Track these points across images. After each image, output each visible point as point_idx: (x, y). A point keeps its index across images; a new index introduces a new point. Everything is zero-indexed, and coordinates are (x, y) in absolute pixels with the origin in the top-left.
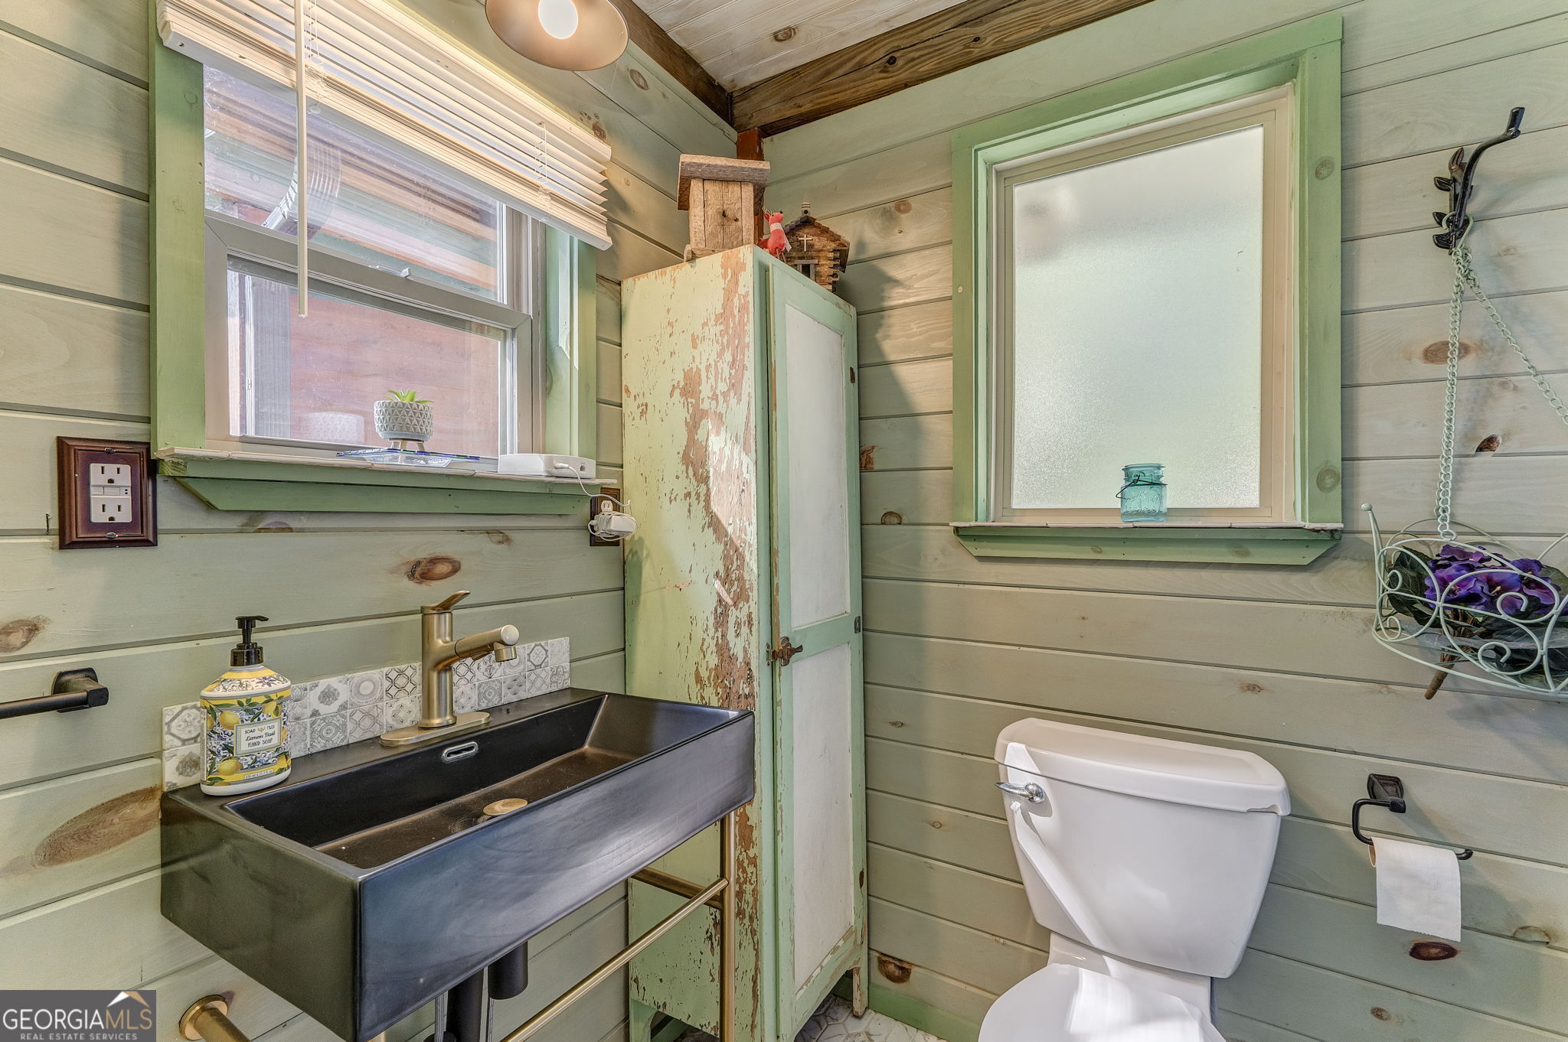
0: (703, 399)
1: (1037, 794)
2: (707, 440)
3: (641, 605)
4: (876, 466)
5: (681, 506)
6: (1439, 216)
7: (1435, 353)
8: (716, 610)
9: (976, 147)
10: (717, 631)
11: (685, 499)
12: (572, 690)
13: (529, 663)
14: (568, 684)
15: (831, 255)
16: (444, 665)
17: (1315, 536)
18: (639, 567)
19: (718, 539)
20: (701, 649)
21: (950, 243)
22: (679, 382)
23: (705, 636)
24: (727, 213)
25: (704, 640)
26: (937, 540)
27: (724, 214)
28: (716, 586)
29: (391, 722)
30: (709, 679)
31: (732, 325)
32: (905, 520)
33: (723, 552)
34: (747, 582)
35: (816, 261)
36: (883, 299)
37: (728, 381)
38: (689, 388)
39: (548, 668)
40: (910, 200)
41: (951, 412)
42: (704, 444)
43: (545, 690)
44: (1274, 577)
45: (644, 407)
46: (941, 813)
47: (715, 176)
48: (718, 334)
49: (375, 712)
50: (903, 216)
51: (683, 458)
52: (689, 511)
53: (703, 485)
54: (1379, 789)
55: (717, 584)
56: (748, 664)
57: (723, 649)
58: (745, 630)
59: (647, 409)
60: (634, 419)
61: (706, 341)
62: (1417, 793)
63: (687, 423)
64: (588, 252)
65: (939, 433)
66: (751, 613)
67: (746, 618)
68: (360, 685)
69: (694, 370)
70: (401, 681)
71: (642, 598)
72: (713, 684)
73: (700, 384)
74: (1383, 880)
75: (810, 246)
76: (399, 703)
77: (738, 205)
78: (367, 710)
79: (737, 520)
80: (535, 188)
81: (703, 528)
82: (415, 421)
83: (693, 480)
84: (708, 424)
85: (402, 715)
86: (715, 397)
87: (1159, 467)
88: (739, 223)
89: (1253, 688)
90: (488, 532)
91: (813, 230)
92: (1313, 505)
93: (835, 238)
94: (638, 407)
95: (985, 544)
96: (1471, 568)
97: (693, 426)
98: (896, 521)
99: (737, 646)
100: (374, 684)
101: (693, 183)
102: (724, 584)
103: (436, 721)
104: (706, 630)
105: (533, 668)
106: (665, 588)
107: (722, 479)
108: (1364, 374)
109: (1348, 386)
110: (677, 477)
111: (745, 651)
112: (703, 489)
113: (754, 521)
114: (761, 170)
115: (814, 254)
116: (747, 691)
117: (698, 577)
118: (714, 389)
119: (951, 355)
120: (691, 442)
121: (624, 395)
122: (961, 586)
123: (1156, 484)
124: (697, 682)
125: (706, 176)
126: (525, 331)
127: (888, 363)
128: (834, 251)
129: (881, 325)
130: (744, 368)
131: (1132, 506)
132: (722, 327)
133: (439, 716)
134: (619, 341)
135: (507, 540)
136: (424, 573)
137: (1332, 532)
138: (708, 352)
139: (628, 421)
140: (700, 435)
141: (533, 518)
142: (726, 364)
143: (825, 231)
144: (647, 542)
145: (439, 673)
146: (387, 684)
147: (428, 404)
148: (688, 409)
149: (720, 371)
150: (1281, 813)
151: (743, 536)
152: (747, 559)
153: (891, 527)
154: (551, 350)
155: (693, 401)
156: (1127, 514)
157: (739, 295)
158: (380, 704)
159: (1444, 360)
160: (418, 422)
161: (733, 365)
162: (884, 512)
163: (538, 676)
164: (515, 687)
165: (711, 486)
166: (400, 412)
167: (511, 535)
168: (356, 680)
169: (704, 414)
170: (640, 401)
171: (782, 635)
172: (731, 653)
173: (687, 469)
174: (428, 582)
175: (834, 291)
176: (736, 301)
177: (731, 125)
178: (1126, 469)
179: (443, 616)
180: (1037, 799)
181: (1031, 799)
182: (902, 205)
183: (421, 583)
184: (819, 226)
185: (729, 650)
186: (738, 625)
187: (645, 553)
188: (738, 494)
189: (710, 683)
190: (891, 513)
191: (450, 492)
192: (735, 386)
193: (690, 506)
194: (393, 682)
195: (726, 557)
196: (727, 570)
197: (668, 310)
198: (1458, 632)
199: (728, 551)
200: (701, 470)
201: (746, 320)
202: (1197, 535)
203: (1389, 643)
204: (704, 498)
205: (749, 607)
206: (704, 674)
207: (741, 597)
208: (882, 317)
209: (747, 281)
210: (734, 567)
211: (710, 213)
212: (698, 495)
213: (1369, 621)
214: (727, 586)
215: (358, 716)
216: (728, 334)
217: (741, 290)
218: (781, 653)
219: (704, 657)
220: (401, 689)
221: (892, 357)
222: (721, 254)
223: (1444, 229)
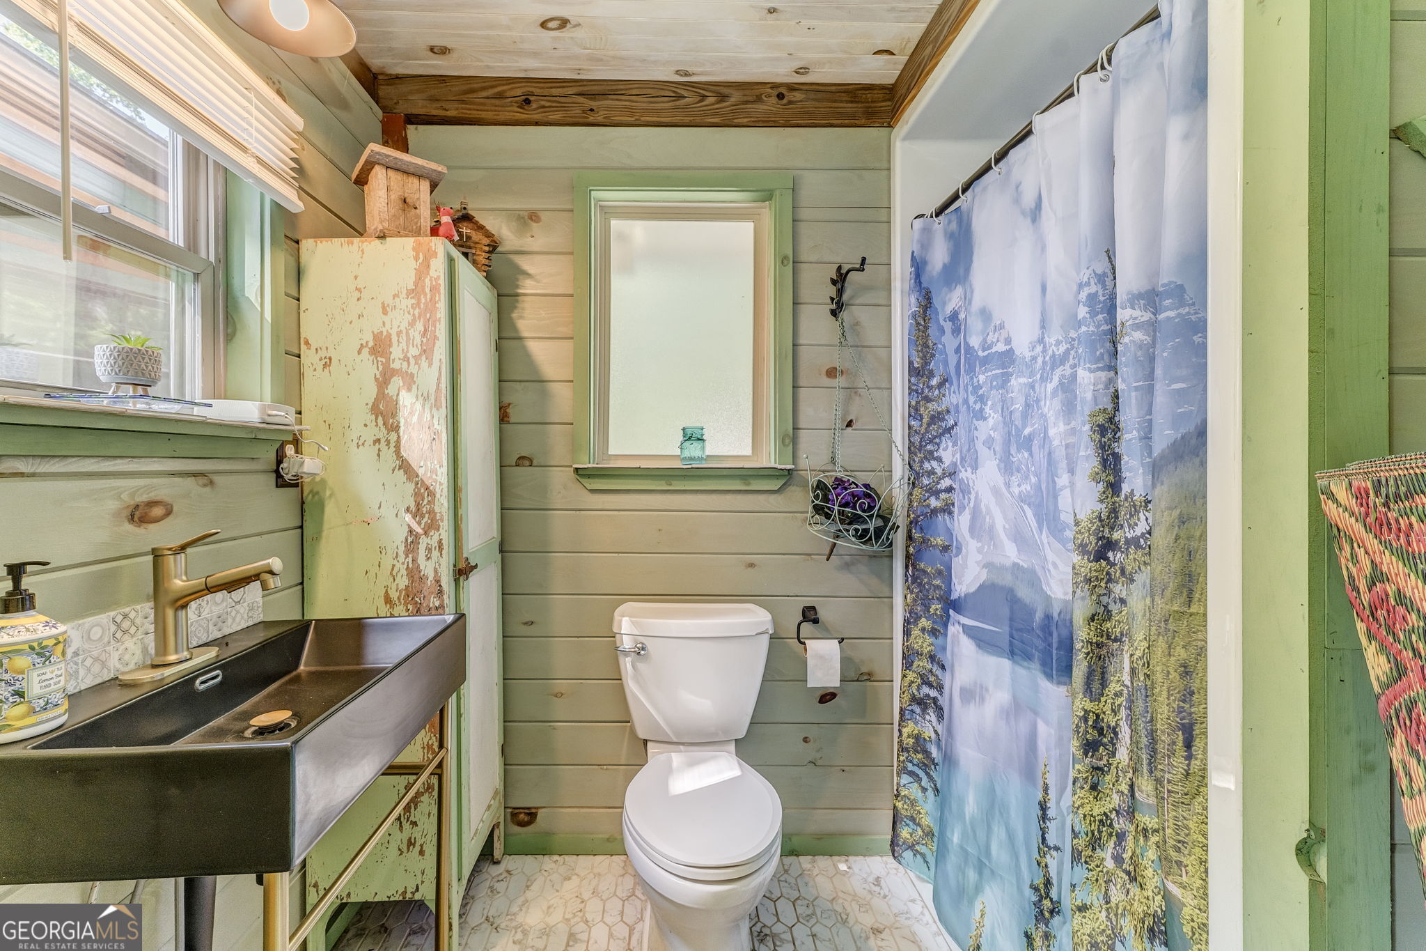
0: (394, 360)
1: (643, 649)
2: (398, 395)
3: (323, 541)
4: (512, 420)
5: (369, 452)
6: (832, 299)
7: (831, 373)
8: (406, 540)
9: (591, 188)
10: (407, 556)
11: (374, 445)
12: (266, 624)
13: (231, 600)
14: (261, 618)
15: (487, 249)
16: (181, 602)
17: (781, 472)
18: (321, 506)
19: (409, 479)
20: (391, 573)
21: (572, 253)
22: (367, 342)
23: (395, 562)
24: (408, 200)
25: (394, 566)
26: (560, 478)
27: (405, 201)
28: (407, 519)
29: (118, 666)
30: (399, 599)
31: (423, 301)
32: (535, 463)
33: (414, 490)
34: (438, 515)
35: (474, 251)
36: (518, 287)
37: (420, 348)
38: (380, 347)
39: (245, 604)
40: (541, 214)
41: (572, 381)
42: (395, 398)
43: (244, 625)
44: (762, 497)
45: (328, 360)
46: (561, 685)
47: (398, 167)
48: (409, 306)
49: (103, 658)
50: (534, 225)
51: (372, 409)
52: (379, 455)
53: (393, 433)
54: (808, 614)
55: (408, 518)
56: (438, 581)
57: (414, 573)
58: (435, 553)
59: (330, 362)
60: (315, 370)
61: (398, 310)
62: (822, 614)
63: (376, 379)
64: (279, 210)
65: (562, 398)
66: (441, 539)
67: (436, 544)
68: (90, 630)
69: (385, 334)
70: (126, 625)
71: (324, 534)
72: (403, 602)
73: (390, 346)
74: (811, 662)
75: (469, 238)
76: (124, 647)
77: (417, 196)
78: (96, 655)
79: (429, 463)
80: (244, 149)
81: (393, 471)
82: (150, 368)
83: (383, 428)
84: (397, 382)
85: (127, 657)
86: (406, 359)
87: (702, 429)
88: (417, 211)
89: (752, 565)
90: (195, 475)
91: (471, 225)
92: (780, 454)
93: (488, 235)
94: (321, 359)
95: (597, 480)
96: (846, 489)
97: (383, 382)
98: (528, 463)
99: (427, 568)
100: (103, 629)
101: (377, 168)
102: (414, 517)
103: (172, 658)
104: (397, 557)
105: (234, 604)
106: (351, 523)
107: (413, 429)
108: (802, 382)
109: (795, 387)
110: (366, 425)
111: (436, 571)
112: (393, 437)
113: (445, 463)
114: (440, 172)
115: (472, 245)
116: (437, 604)
117: (388, 512)
118: (406, 353)
119: (572, 338)
120: (381, 395)
121: (303, 347)
122: (578, 512)
123: (701, 440)
124: (386, 603)
125: (389, 165)
126: (207, 277)
127: (520, 338)
128: (488, 245)
129: (515, 307)
130: (436, 338)
131: (687, 454)
132: (414, 301)
133: (176, 652)
134: (297, 295)
135: (212, 483)
136: (142, 517)
137: (789, 470)
138: (398, 321)
139: (308, 372)
140: (391, 390)
141: (231, 461)
142: (417, 333)
143: (480, 228)
144: (330, 482)
145: (177, 610)
146: (113, 628)
147: (160, 351)
148: (378, 367)
149: (412, 338)
150: (771, 632)
151: (434, 477)
152: (438, 495)
153: (524, 468)
154: (234, 298)
155: (384, 360)
156: (684, 459)
157: (431, 277)
158: (107, 648)
159: (835, 377)
160: (153, 368)
161: (425, 333)
162: (518, 456)
163: (238, 612)
164: (220, 624)
165: (401, 434)
166: (135, 358)
167: (216, 478)
168: (87, 626)
169: (394, 372)
170: (322, 354)
171: (464, 556)
172: (422, 573)
173: (376, 419)
174: (146, 525)
175: (486, 278)
176: (427, 280)
177: (377, 103)
178: (684, 429)
179: (178, 556)
180: (642, 652)
181: (638, 654)
182: (533, 216)
183: (139, 527)
184: (476, 223)
185: (420, 572)
186: (429, 550)
187: (328, 493)
188: (429, 441)
189: (400, 601)
190: (524, 458)
191: (169, 436)
192: (427, 352)
193: (379, 450)
194: (119, 626)
195: (417, 495)
196: (418, 505)
197: (356, 278)
198: (842, 522)
199: (419, 489)
200: (391, 421)
201: (437, 299)
202: (725, 472)
203: (815, 531)
204: (394, 444)
205: (440, 535)
206: (394, 595)
207: (432, 526)
208: (517, 301)
209: (438, 268)
210: (425, 502)
211: (393, 197)
212: (388, 442)
213: (805, 520)
214: (417, 519)
215: (88, 662)
216: (420, 308)
217: (433, 273)
218: (462, 572)
219: (394, 580)
220: (126, 632)
221: (525, 334)
222: (412, 239)
223: (834, 307)
